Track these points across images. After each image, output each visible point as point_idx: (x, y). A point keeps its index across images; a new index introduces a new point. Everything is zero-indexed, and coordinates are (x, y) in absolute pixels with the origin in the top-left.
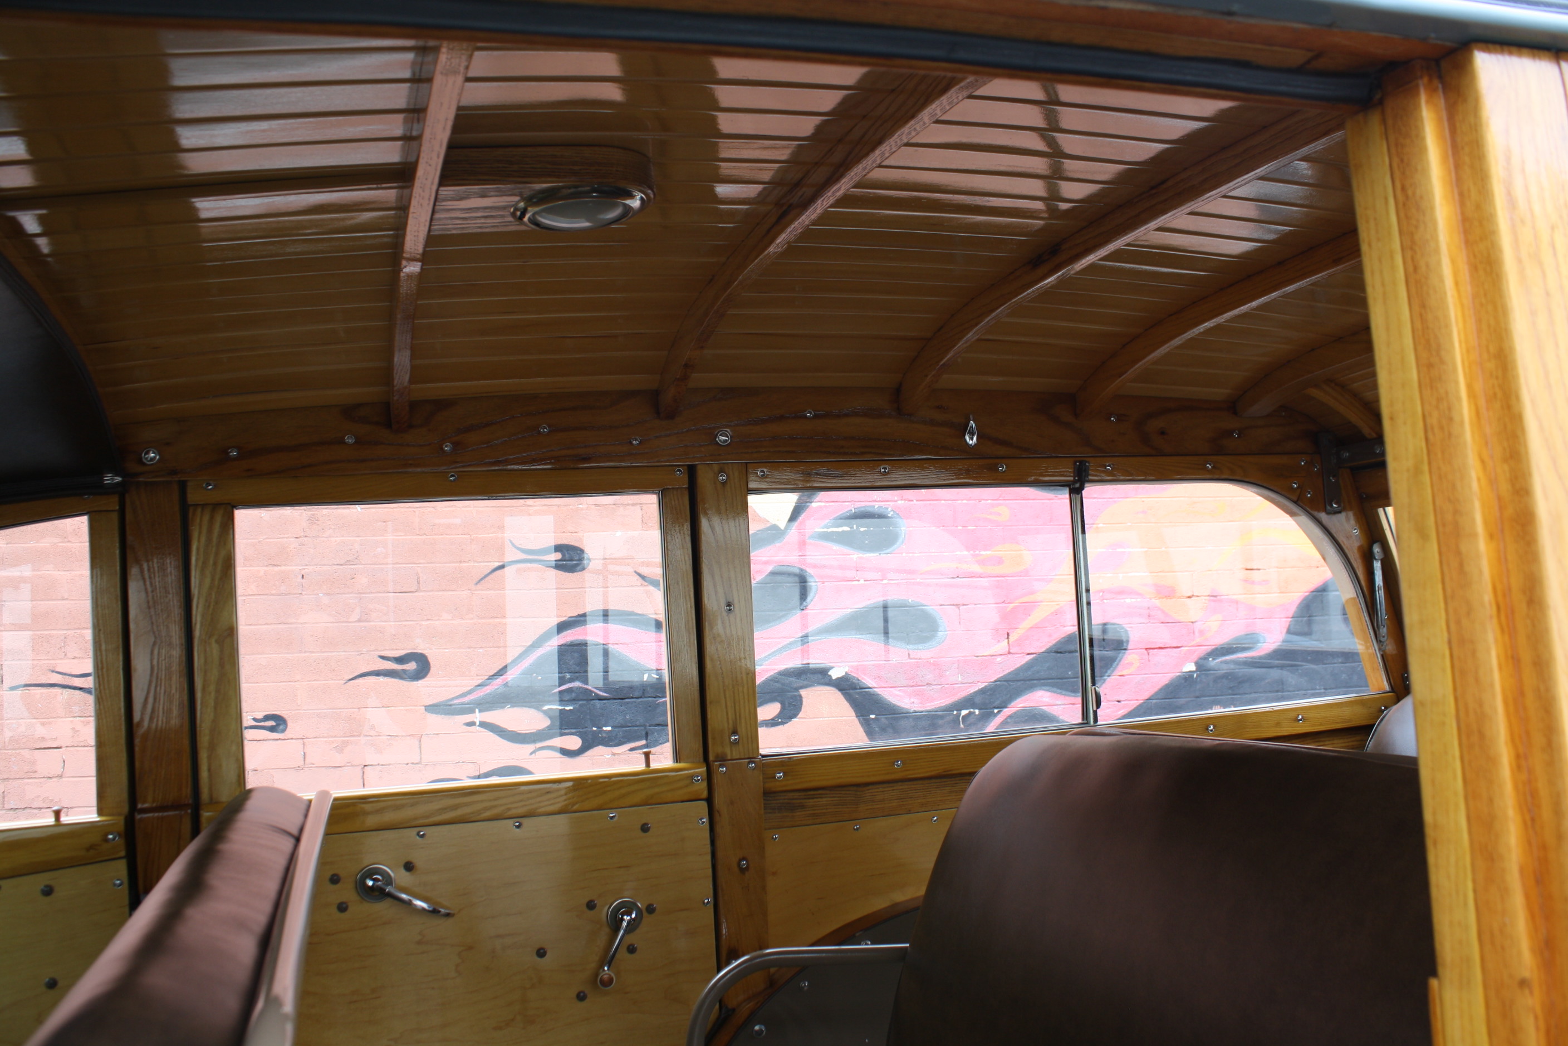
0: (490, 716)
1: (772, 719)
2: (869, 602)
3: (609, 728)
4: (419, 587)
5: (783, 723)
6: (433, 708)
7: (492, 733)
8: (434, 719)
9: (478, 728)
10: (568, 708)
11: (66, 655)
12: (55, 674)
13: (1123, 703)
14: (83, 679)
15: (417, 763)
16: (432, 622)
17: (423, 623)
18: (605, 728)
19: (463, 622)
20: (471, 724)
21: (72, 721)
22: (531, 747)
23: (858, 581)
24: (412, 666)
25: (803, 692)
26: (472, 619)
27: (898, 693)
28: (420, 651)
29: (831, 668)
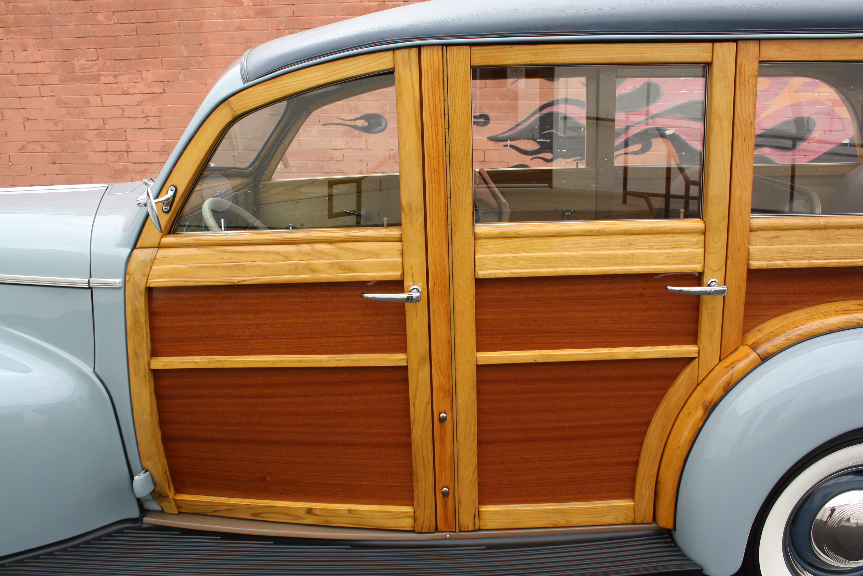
0: (514, 143)
1: (638, 151)
2: (687, 101)
3: (565, 151)
4: (486, 86)
5: (642, 153)
6: (491, 139)
7: (514, 150)
8: (491, 143)
9: (509, 148)
10: (548, 141)
11: (341, 112)
12: (339, 119)
13: (807, 157)
14: (350, 122)
15: (483, 161)
16: (491, 101)
17: (487, 101)
18: (563, 151)
19: (504, 102)
20: (506, 146)
21: (346, 139)
22: (531, 157)
23: (683, 90)
24: (482, 120)
25: (653, 140)
26: (508, 101)
27: (696, 143)
28: (486, 114)
29: (667, 130)
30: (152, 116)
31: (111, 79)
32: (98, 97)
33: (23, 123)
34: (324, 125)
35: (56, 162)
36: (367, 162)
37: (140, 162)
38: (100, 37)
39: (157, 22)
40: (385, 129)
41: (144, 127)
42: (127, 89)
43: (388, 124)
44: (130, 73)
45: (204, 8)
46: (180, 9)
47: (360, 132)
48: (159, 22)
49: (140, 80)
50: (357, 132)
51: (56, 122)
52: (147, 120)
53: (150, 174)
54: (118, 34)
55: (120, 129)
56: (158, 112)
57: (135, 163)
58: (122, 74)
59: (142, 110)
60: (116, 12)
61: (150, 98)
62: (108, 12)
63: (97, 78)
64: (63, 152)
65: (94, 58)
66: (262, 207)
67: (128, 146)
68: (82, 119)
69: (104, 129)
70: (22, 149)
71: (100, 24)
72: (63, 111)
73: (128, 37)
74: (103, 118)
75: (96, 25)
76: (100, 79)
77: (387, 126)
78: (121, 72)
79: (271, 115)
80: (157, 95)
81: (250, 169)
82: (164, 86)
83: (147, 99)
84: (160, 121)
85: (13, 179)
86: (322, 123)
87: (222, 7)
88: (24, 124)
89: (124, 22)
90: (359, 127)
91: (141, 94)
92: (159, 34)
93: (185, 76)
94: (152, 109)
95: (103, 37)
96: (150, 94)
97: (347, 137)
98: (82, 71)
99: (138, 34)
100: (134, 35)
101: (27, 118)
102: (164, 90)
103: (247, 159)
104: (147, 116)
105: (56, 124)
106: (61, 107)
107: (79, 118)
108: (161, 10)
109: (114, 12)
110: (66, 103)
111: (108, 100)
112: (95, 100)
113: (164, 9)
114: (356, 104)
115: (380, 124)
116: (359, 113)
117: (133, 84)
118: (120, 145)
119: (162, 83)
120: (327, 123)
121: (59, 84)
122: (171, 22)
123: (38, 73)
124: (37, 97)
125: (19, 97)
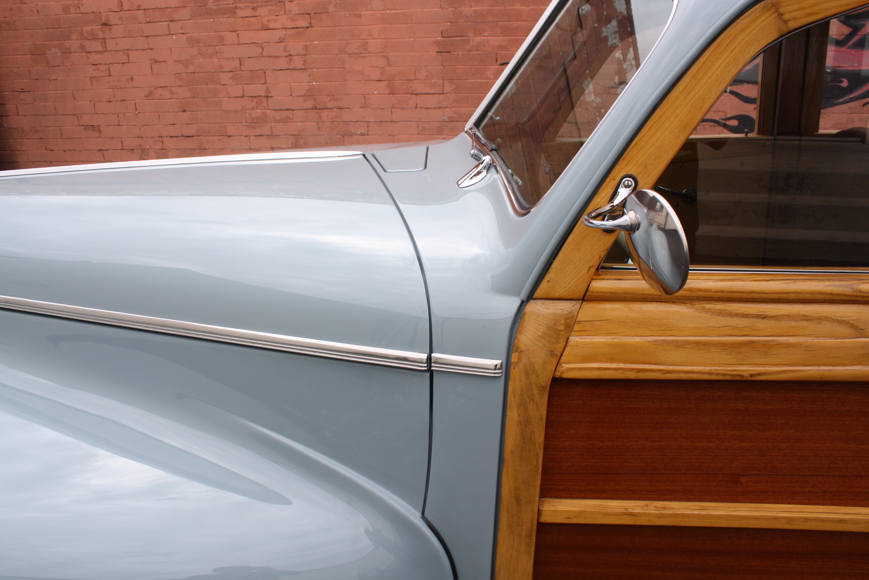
30: (296, 54)
31: (249, 12)
32: (234, 33)
33: (150, 65)
35: (187, 109)
37: (281, 108)
41: (287, 68)
42: (268, 24)
44: (271, 5)
49: (283, 12)
51: (186, 63)
52: (290, 60)
53: (293, 122)
55: (259, 70)
56: (303, 49)
57: (276, 110)
58: (262, 6)
59: (285, 48)
61: (294, 34)
63: (232, 12)
64: (194, 98)
67: (268, 90)
68: (215, 60)
69: (241, 70)
70: (149, 96)
72: (195, 51)
74: (239, 58)
76: (236, 13)
78: (260, 4)
79: (438, 52)
80: (302, 30)
82: (310, 18)
83: (291, 35)
84: (305, 61)
85: (140, 129)
86: (500, 62)
88: (151, 67)
91: (284, 29)
93: (335, 6)
94: (296, 46)
96: (294, 29)
98: (216, 4)
101: (155, 59)
102: (311, 24)
103: (408, 104)
104: (290, 55)
105: (186, 67)
106: (193, 47)
107: (212, 59)
110: (198, 42)
111: (246, 36)
112: (230, 37)
117: (274, 17)
118: (258, 89)
119: (308, 16)
121: (190, 20)
123: (167, 8)
124: (165, 35)
125: (146, 37)
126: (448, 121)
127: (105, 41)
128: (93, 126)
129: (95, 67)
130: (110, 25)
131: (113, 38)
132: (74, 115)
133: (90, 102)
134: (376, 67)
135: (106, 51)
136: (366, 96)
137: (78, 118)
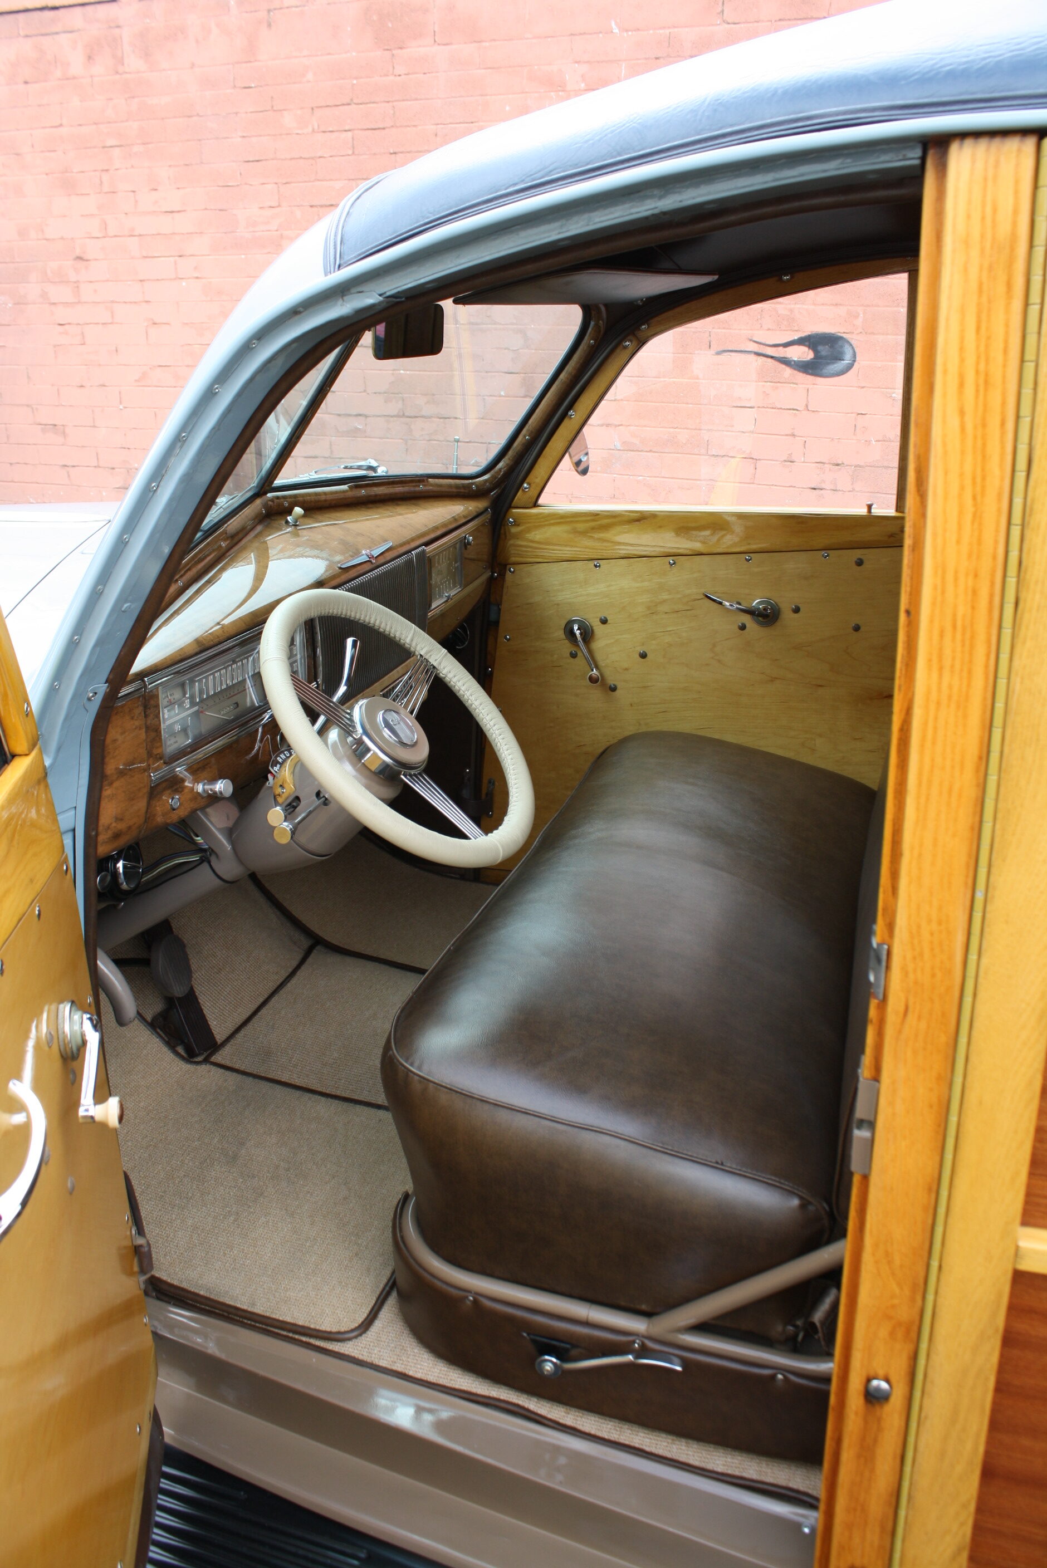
11: (761, 327)
12: (752, 343)
14: (775, 349)
21: (763, 386)
33: (145, 329)
34: (718, 353)
36: (805, 439)
38: (285, 159)
39: (392, 126)
40: (850, 367)
43: (857, 359)
45: (486, 95)
46: (440, 98)
47: (796, 372)
48: (397, 127)
50: (788, 371)
54: (319, 154)
60: (317, 107)
62: (302, 108)
63: (275, 243)
65: (273, 204)
66: (510, 571)
70: (142, 381)
71: (287, 134)
72: (215, 308)
73: (336, 159)
75: (281, 135)
76: (281, 246)
77: (854, 361)
81: (486, 477)
85: (125, 435)
86: (715, 347)
87: (523, 93)
88: (147, 333)
89: (331, 129)
90: (794, 361)
92: (395, 153)
95: (291, 159)
97: (766, 382)
98: (251, 229)
99: (356, 152)
100: (349, 155)
101: (152, 320)
105: (201, 334)
106: (211, 300)
108: (401, 103)
109: (313, 109)
110: (220, 293)
113: (407, 100)
114: (791, 311)
115: (838, 357)
116: (796, 331)
120: (726, 349)
121: (209, 255)
122: (420, 128)
123: (174, 234)
124: (171, 279)
125: (141, 281)
126: (622, 449)
127: (78, 287)
128: (55, 425)
129: (61, 328)
130: (87, 260)
131: (91, 282)
132: (28, 406)
133: (53, 385)
134: (505, 349)
135: (79, 302)
136: (486, 398)
137: (33, 412)
